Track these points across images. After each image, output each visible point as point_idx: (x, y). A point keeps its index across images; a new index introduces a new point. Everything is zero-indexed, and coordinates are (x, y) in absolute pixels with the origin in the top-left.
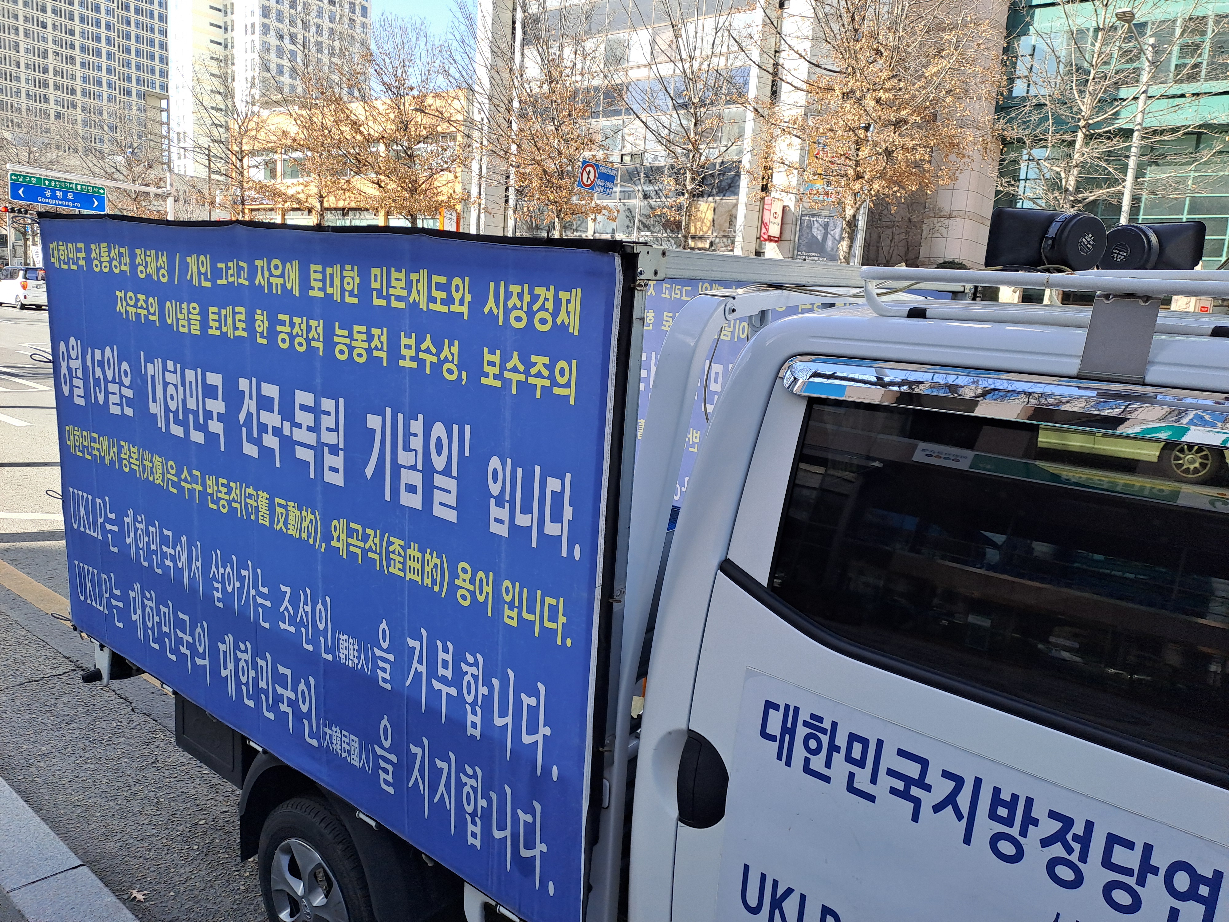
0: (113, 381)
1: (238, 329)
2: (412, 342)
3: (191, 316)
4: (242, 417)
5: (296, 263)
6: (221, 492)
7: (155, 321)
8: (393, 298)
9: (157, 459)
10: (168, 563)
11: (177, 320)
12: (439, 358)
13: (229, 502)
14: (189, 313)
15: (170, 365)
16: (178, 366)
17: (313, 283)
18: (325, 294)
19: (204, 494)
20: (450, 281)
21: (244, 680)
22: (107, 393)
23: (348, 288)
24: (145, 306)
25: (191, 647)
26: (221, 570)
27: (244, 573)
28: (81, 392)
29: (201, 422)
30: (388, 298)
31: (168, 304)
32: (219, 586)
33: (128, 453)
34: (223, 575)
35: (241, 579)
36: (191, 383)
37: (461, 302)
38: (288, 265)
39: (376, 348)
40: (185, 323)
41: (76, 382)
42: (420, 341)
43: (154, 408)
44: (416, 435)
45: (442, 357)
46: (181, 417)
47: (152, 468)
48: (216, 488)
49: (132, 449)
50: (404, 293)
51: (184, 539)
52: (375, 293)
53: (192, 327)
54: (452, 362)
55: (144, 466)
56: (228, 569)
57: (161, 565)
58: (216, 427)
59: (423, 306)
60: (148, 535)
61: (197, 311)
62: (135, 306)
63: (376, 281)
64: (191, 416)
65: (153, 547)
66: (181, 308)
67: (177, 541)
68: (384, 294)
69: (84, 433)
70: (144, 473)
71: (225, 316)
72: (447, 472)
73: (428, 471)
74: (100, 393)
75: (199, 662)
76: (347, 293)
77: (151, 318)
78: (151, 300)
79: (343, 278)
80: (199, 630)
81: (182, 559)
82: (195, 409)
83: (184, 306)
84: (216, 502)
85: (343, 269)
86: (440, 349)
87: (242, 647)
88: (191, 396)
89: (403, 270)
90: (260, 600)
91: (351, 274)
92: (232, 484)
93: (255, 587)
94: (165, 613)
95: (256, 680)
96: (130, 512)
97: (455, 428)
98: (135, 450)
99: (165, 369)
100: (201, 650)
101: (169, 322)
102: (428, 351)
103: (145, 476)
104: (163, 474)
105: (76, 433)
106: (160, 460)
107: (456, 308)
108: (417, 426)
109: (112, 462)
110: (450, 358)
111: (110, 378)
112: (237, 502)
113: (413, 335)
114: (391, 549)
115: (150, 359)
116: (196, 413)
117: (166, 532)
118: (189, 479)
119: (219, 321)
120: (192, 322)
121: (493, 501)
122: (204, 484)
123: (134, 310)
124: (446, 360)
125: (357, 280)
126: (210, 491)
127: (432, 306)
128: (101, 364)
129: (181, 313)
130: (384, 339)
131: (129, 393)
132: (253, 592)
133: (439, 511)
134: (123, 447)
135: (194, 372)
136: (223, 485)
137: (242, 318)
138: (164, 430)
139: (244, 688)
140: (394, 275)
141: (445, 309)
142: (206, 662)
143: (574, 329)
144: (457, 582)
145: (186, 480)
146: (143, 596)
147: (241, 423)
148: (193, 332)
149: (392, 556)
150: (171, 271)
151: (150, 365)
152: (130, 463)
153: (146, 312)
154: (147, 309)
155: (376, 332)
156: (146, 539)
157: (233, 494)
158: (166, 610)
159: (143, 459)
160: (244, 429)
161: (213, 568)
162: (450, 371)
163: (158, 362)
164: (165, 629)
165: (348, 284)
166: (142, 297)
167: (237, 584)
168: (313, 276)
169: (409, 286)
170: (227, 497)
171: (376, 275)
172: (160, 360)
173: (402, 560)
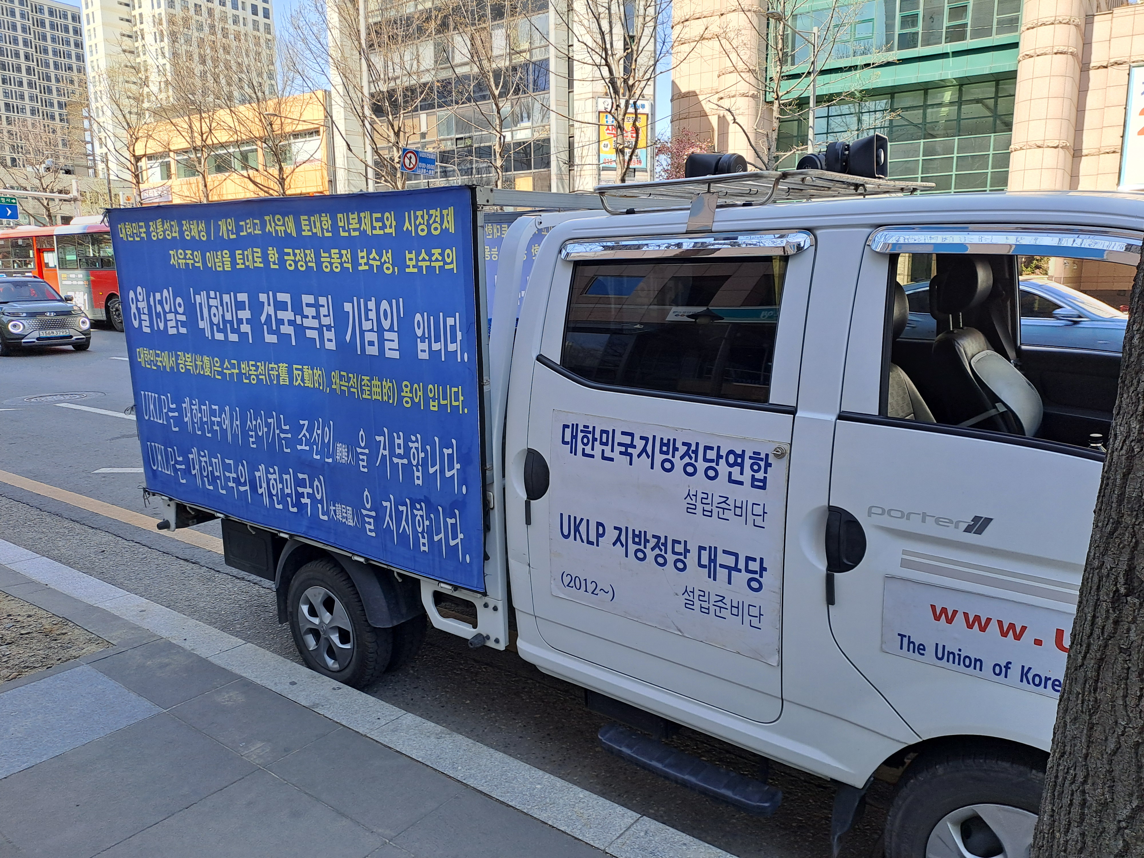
0: (171, 312)
1: (256, 262)
2: (364, 254)
3: (224, 259)
4: (263, 318)
5: (291, 217)
6: (251, 370)
7: (200, 267)
8: (352, 230)
9: (206, 358)
10: (216, 428)
11: (215, 263)
12: (381, 262)
13: (256, 376)
14: (223, 257)
15: (212, 294)
16: (218, 293)
17: (304, 228)
18: (312, 233)
19: (240, 375)
20: (383, 216)
21: (274, 492)
22: (166, 321)
23: (325, 227)
24: (191, 257)
25: (237, 481)
26: (254, 423)
27: (269, 420)
28: (147, 323)
29: (236, 327)
30: (349, 231)
31: (208, 254)
32: (253, 433)
33: (184, 359)
34: (256, 425)
35: (268, 425)
36: (227, 303)
37: (391, 227)
38: (286, 219)
39: (345, 262)
40: (221, 264)
41: (143, 317)
42: (369, 253)
43: (201, 325)
44: (371, 310)
45: (383, 261)
46: (221, 327)
47: (202, 366)
48: (248, 369)
49: (187, 356)
50: (358, 226)
51: (227, 408)
52: (341, 229)
53: (225, 266)
54: (389, 262)
55: (196, 365)
56: (259, 421)
57: (211, 431)
58: (245, 328)
59: (369, 232)
60: (201, 412)
61: (228, 255)
62: (185, 258)
63: (341, 221)
64: (228, 325)
65: (205, 419)
66: (217, 255)
67: (222, 410)
68: (347, 229)
69: (151, 351)
70: (196, 370)
71: (247, 255)
72: (391, 329)
73: (380, 331)
74: (161, 322)
75: (242, 489)
76: (325, 231)
77: (196, 265)
78: (196, 253)
79: (321, 222)
80: (240, 467)
81: (226, 422)
82: (231, 319)
83: (219, 253)
84: (248, 378)
85: (320, 216)
86: (381, 257)
87: (272, 470)
88: (228, 311)
89: (356, 213)
90: (282, 436)
91: (326, 219)
92: (259, 364)
93: (279, 427)
94: (215, 463)
95: (282, 490)
96: (187, 400)
97: (394, 301)
98: (189, 356)
99: (209, 297)
100: (242, 480)
101: (210, 265)
102: (374, 259)
103: (198, 372)
104: (211, 368)
105: (145, 352)
106: (208, 358)
107: (388, 230)
108: (372, 305)
109: (172, 368)
110: (387, 261)
111: (167, 310)
112: (263, 375)
113: (365, 250)
114: (363, 383)
115: (197, 293)
116: (231, 322)
117: (214, 407)
118: (229, 366)
119: (243, 259)
120: (225, 263)
121: (419, 340)
122: (239, 368)
123: (184, 261)
124: (385, 262)
125: (330, 222)
126: (244, 371)
127: (374, 232)
128: (161, 302)
129: (217, 258)
130: (349, 256)
131: (183, 318)
132: (277, 432)
133: (389, 354)
134: (179, 355)
135: (228, 295)
136: (252, 365)
137: (259, 255)
138: (210, 338)
139: (275, 498)
140: (351, 216)
141: (382, 232)
142: (247, 488)
143: (452, 230)
144: (402, 394)
145: (227, 369)
146: (199, 455)
147: (263, 322)
148: (226, 269)
149: (364, 388)
150: (208, 234)
151: (197, 297)
152: (186, 366)
153: (192, 262)
154: (194, 259)
155: (344, 252)
156: (199, 415)
157: (260, 370)
158: (216, 460)
159: (195, 360)
160: (265, 327)
161: (249, 422)
162: (388, 269)
163: (204, 293)
164: (217, 474)
165: (325, 225)
166: (189, 252)
167: (265, 429)
168: (303, 223)
169: (360, 222)
170: (255, 373)
171: (340, 218)
172: (205, 292)
173: (369, 388)
